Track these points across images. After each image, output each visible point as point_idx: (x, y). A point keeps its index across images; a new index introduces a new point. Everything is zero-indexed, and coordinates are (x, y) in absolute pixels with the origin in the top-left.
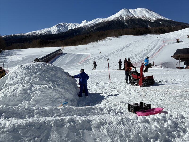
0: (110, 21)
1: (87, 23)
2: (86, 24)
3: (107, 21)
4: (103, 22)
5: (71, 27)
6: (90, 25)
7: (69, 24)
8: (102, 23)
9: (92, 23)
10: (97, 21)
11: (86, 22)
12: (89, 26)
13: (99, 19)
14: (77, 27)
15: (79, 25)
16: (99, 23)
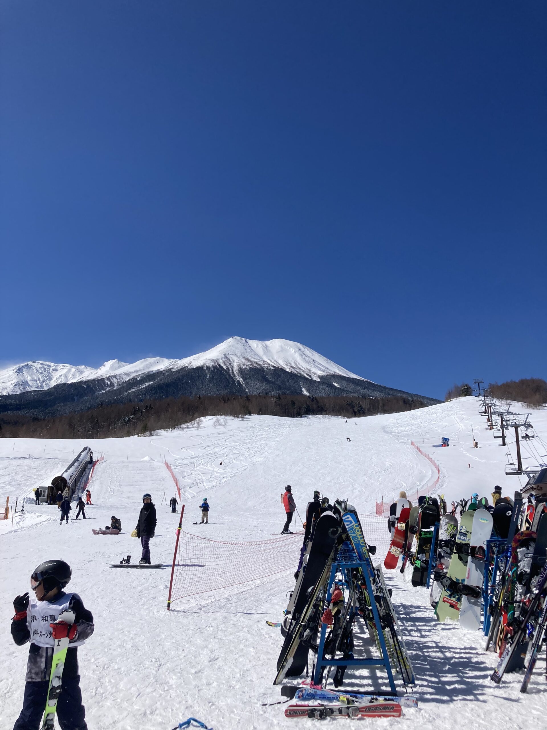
0: (193, 369)
1: (119, 367)
2: (117, 372)
3: (183, 369)
4: (172, 368)
5: (66, 376)
6: (127, 374)
7: (58, 368)
8: (169, 371)
9: (137, 369)
10: (152, 365)
11: (116, 365)
12: (124, 377)
13: (158, 358)
14: (84, 379)
15: (92, 371)
16: (159, 373)
